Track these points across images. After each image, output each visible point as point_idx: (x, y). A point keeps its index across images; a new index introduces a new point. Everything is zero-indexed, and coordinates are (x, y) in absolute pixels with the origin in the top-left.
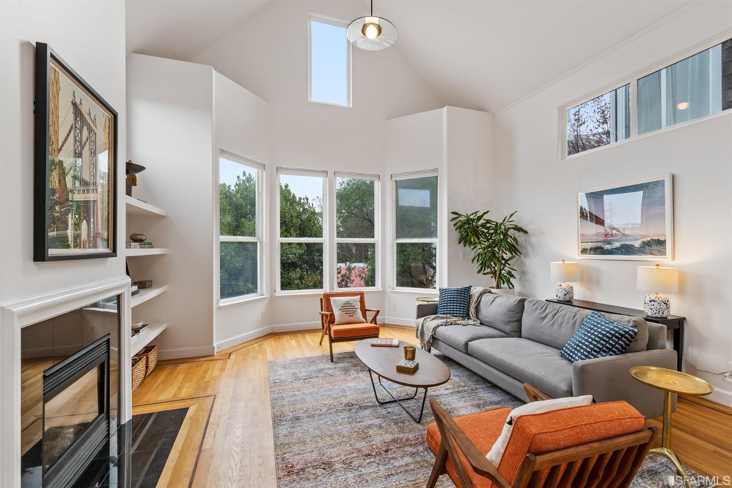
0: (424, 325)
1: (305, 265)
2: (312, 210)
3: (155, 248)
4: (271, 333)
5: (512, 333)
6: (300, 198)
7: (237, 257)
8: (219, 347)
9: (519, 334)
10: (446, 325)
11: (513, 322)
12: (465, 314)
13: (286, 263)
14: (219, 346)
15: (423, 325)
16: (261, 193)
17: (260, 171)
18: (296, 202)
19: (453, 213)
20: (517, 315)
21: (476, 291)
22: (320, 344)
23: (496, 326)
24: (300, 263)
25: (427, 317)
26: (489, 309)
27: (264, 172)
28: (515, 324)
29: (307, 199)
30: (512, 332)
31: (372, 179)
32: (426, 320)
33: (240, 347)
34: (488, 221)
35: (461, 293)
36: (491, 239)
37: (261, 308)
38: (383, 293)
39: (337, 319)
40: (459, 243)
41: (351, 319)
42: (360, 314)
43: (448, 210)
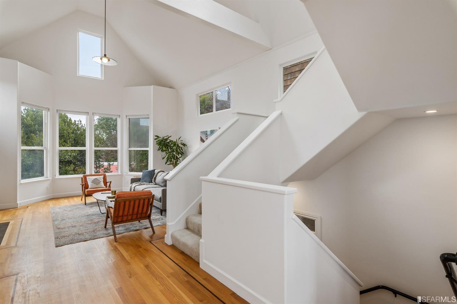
1: (79, 162)
2: (84, 128)
6: (75, 121)
7: (29, 158)
8: (21, 204)
12: (151, 181)
13: (64, 161)
16: (47, 124)
17: (46, 112)
18: (71, 123)
19: (156, 136)
21: (156, 171)
22: (82, 200)
24: (74, 161)
25: (134, 183)
26: (159, 178)
27: (49, 113)
29: (81, 121)
31: (116, 117)
34: (171, 141)
35: (150, 172)
36: (172, 148)
37: (47, 184)
38: (121, 175)
39: (90, 187)
40: (158, 150)
41: (97, 186)
42: (102, 184)
43: (153, 135)
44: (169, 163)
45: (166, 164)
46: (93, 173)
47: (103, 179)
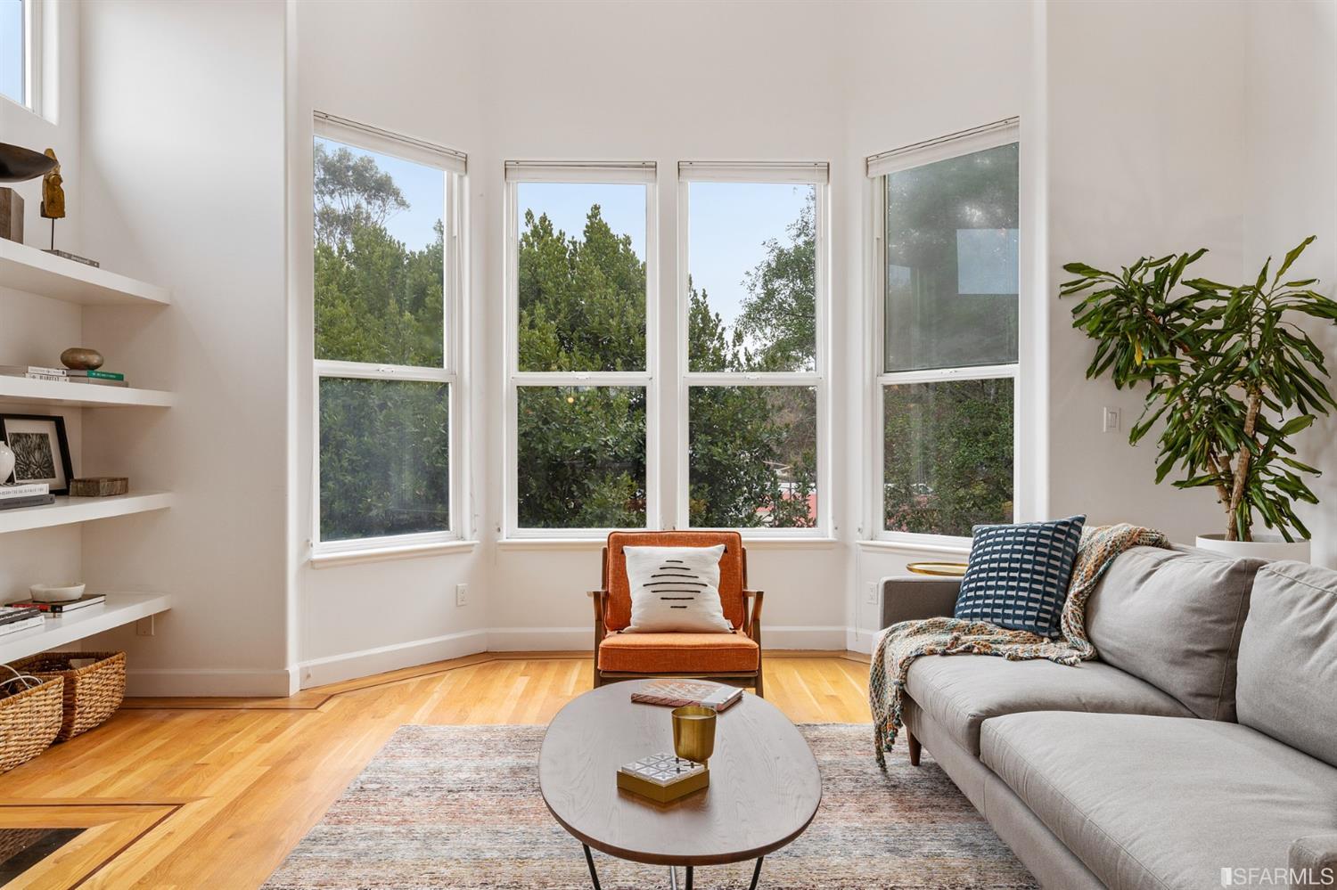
0: (887, 650)
3: (132, 387)
4: (487, 652)
5: (1199, 701)
8: (309, 676)
9: (1226, 704)
10: (944, 654)
11: (1207, 654)
12: (1045, 620)
14: (310, 672)
15: (882, 651)
17: (456, 176)
19: (1070, 268)
20: (1225, 628)
21: (1094, 538)
23: (1144, 671)
25: (903, 623)
26: (1126, 602)
28: (1213, 663)
30: (1198, 695)
32: (897, 633)
33: (374, 680)
34: (1205, 289)
35: (1038, 544)
36: (1213, 352)
37: (454, 574)
38: (839, 549)
39: (637, 615)
40: (1089, 375)
41: (679, 618)
42: (712, 606)
43: (1052, 258)
44: (1184, 476)
45: (1159, 480)
46: (682, 524)
47: (716, 570)
